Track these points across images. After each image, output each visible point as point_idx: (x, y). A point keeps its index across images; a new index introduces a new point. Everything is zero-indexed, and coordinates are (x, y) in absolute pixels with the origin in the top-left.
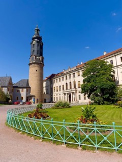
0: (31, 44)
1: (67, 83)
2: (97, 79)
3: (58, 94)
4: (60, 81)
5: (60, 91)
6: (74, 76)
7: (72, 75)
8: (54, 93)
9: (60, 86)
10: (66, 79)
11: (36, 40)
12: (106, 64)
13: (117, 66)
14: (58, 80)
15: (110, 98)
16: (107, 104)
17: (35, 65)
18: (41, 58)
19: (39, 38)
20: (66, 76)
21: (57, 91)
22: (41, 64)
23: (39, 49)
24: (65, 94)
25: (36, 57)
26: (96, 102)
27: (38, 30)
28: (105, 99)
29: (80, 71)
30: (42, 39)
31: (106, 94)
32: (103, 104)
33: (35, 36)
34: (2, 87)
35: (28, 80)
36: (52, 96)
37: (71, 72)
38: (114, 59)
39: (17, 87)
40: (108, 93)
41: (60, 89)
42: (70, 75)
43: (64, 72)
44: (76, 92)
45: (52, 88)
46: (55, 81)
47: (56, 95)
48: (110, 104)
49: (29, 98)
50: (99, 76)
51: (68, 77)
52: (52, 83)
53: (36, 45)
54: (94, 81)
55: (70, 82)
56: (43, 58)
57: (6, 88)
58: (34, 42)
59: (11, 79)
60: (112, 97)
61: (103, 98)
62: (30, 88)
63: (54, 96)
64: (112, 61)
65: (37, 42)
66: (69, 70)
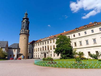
0: (22, 22)
1: (43, 47)
2: (64, 45)
3: (37, 53)
4: (39, 45)
5: (39, 51)
6: (48, 43)
7: (47, 42)
8: (34, 52)
9: (39, 48)
10: (43, 44)
11: (25, 19)
12: (67, 38)
13: (72, 39)
14: (38, 45)
15: (70, 55)
16: (69, 59)
17: (24, 35)
18: (28, 31)
19: (27, 19)
20: (43, 43)
21: (37, 51)
22: (28, 35)
23: (27, 25)
24: (42, 53)
25: (25, 30)
26: (63, 58)
27: (27, 14)
28: (68, 56)
29: (52, 40)
30: (29, 19)
31: (68, 53)
32: (67, 59)
33: (25, 17)
34: (2, 48)
35: (18, 44)
36: (33, 54)
37: (46, 40)
38: (70, 35)
39: (11, 48)
40: (69, 53)
41: (39, 50)
42: (45, 42)
43: (42, 40)
44: (49, 52)
45: (33, 50)
46: (36, 45)
47: (35, 54)
48: (70, 59)
49: (18, 55)
50: (64, 44)
51: (44, 43)
52: (33, 46)
53: (25, 23)
54: (62, 46)
55: (45, 46)
56: (29, 31)
57: (5, 49)
58: (24, 21)
59: (8, 43)
60: (71, 55)
61: (67, 55)
62: (20, 49)
63: (34, 55)
64: (69, 36)
65: (26, 21)
66: (45, 39)
